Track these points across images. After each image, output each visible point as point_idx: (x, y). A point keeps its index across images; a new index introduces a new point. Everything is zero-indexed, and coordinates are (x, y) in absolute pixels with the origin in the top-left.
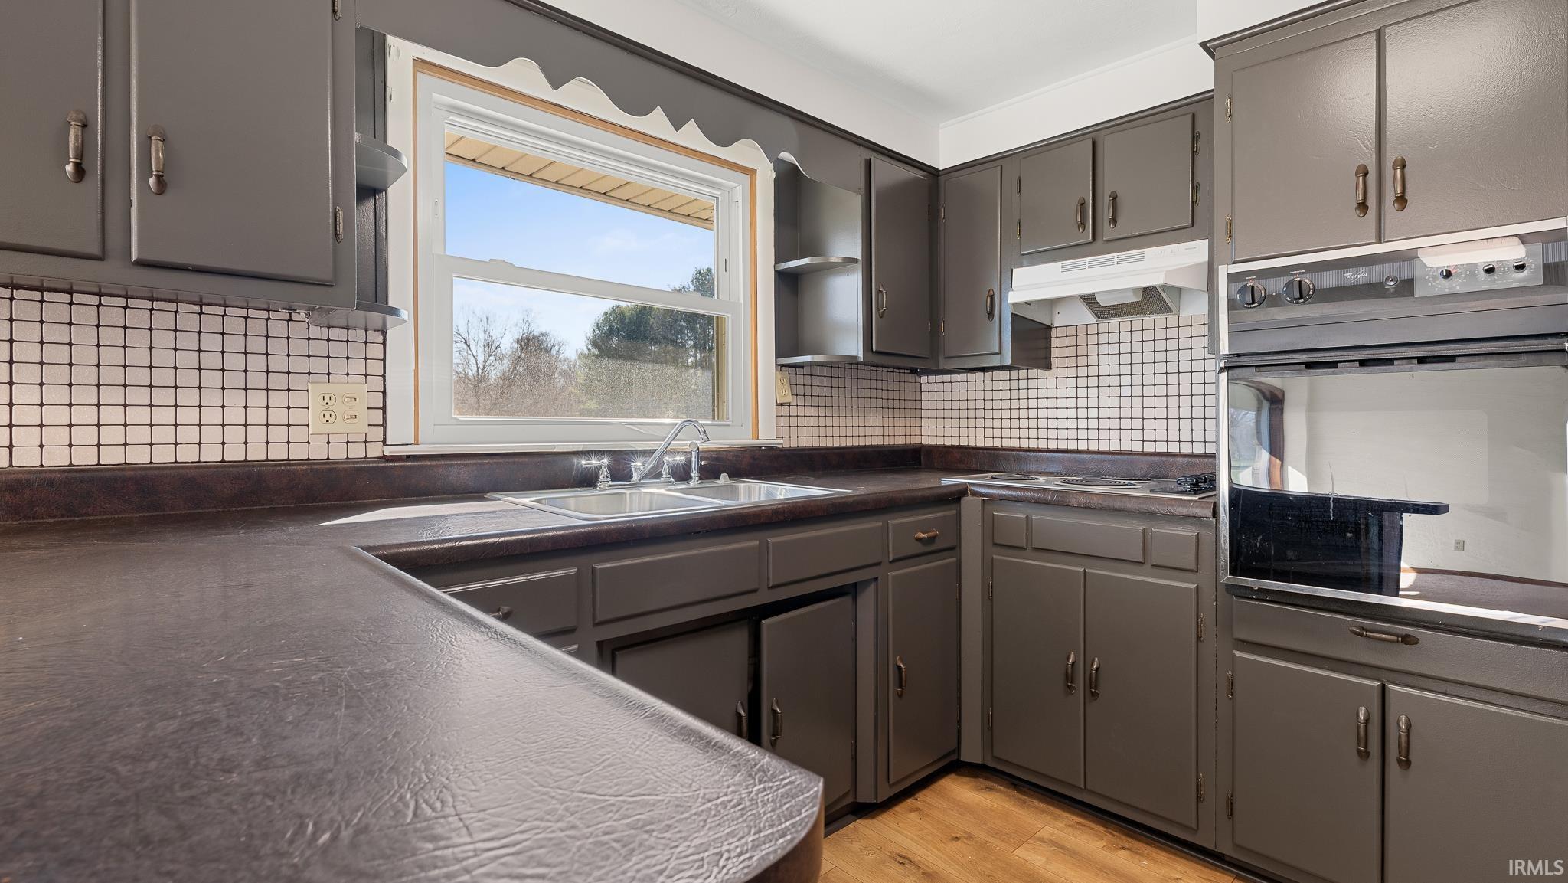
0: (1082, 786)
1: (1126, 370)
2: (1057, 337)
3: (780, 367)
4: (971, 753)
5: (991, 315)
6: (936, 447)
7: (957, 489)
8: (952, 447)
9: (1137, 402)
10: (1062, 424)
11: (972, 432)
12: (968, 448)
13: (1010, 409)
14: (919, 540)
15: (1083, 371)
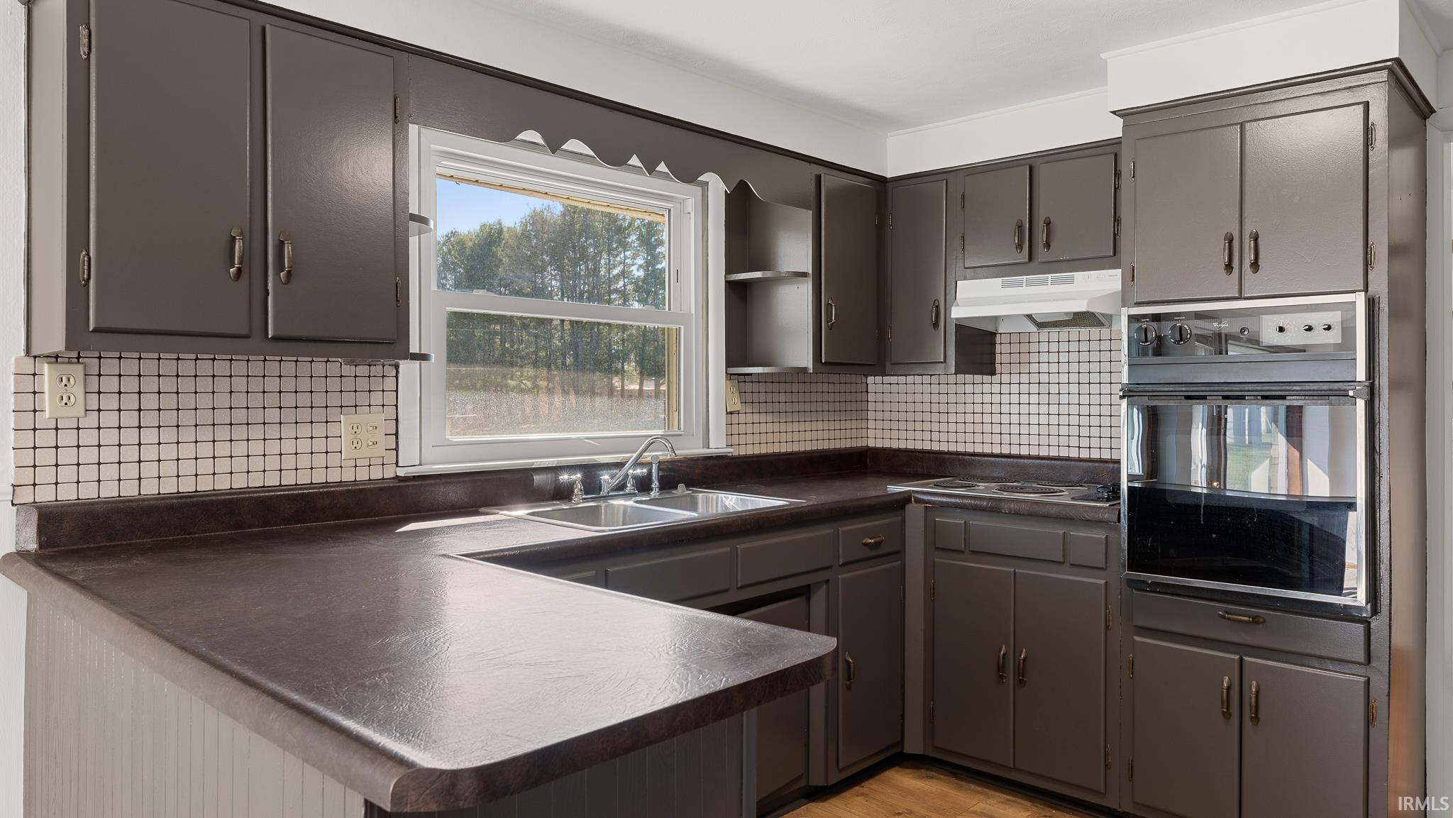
0: (1012, 766)
1: (1064, 378)
2: (1001, 344)
3: (730, 376)
4: (913, 745)
5: (936, 325)
6: (883, 449)
7: (902, 496)
8: (899, 450)
9: (1074, 409)
10: (1005, 429)
11: (919, 435)
12: (915, 451)
13: (956, 413)
14: (867, 545)
15: (1025, 378)
